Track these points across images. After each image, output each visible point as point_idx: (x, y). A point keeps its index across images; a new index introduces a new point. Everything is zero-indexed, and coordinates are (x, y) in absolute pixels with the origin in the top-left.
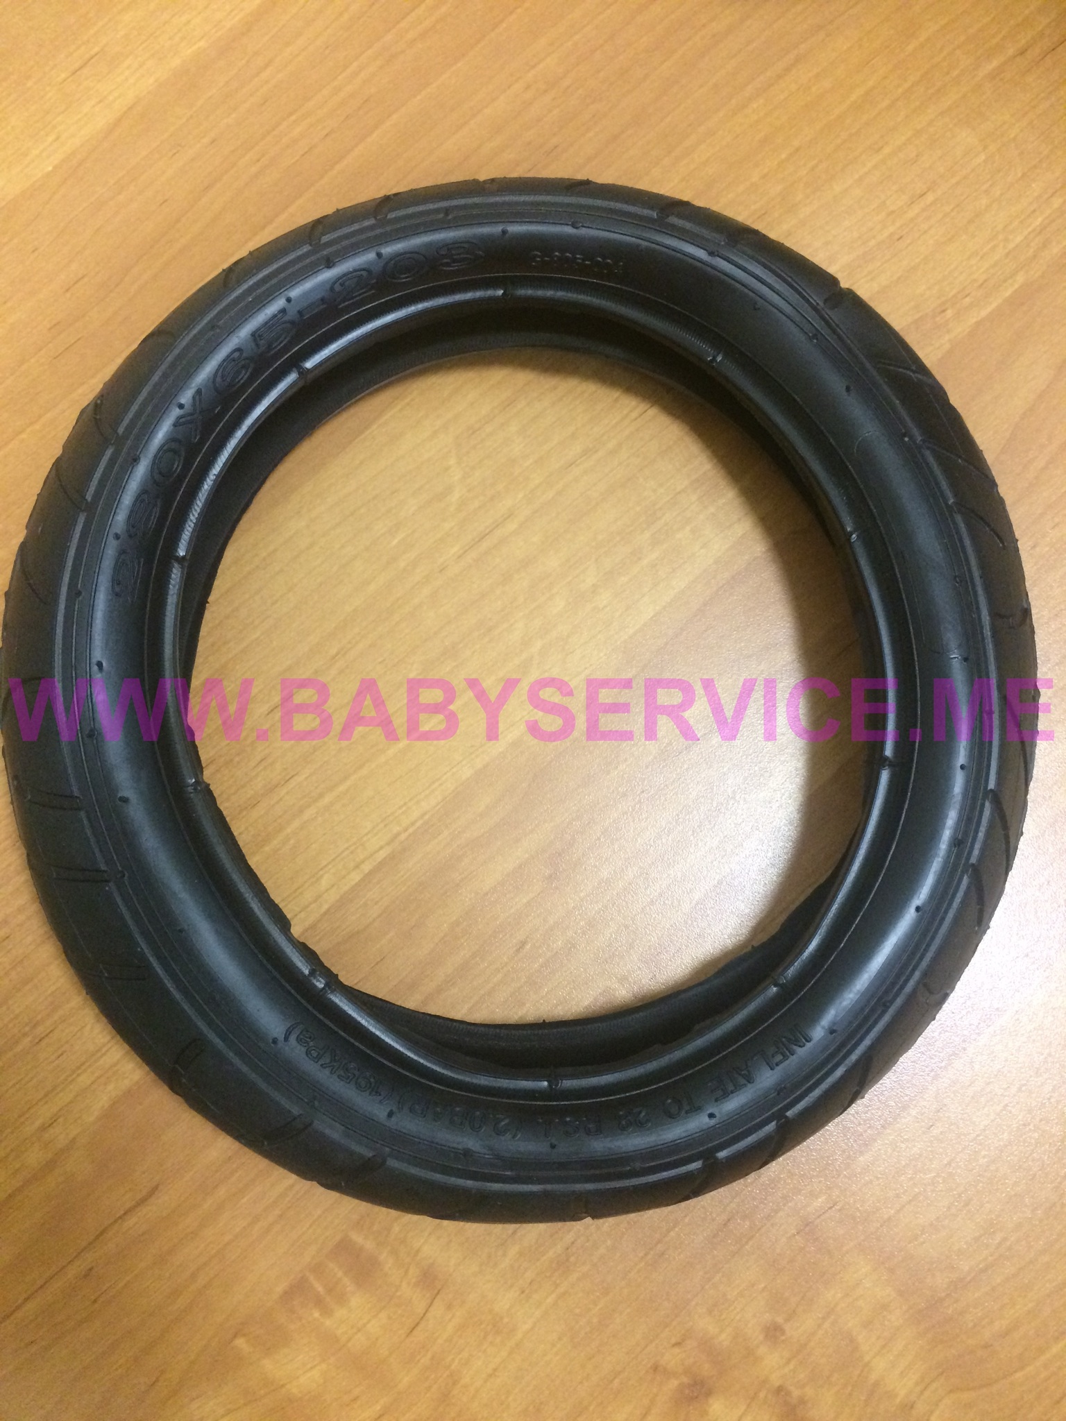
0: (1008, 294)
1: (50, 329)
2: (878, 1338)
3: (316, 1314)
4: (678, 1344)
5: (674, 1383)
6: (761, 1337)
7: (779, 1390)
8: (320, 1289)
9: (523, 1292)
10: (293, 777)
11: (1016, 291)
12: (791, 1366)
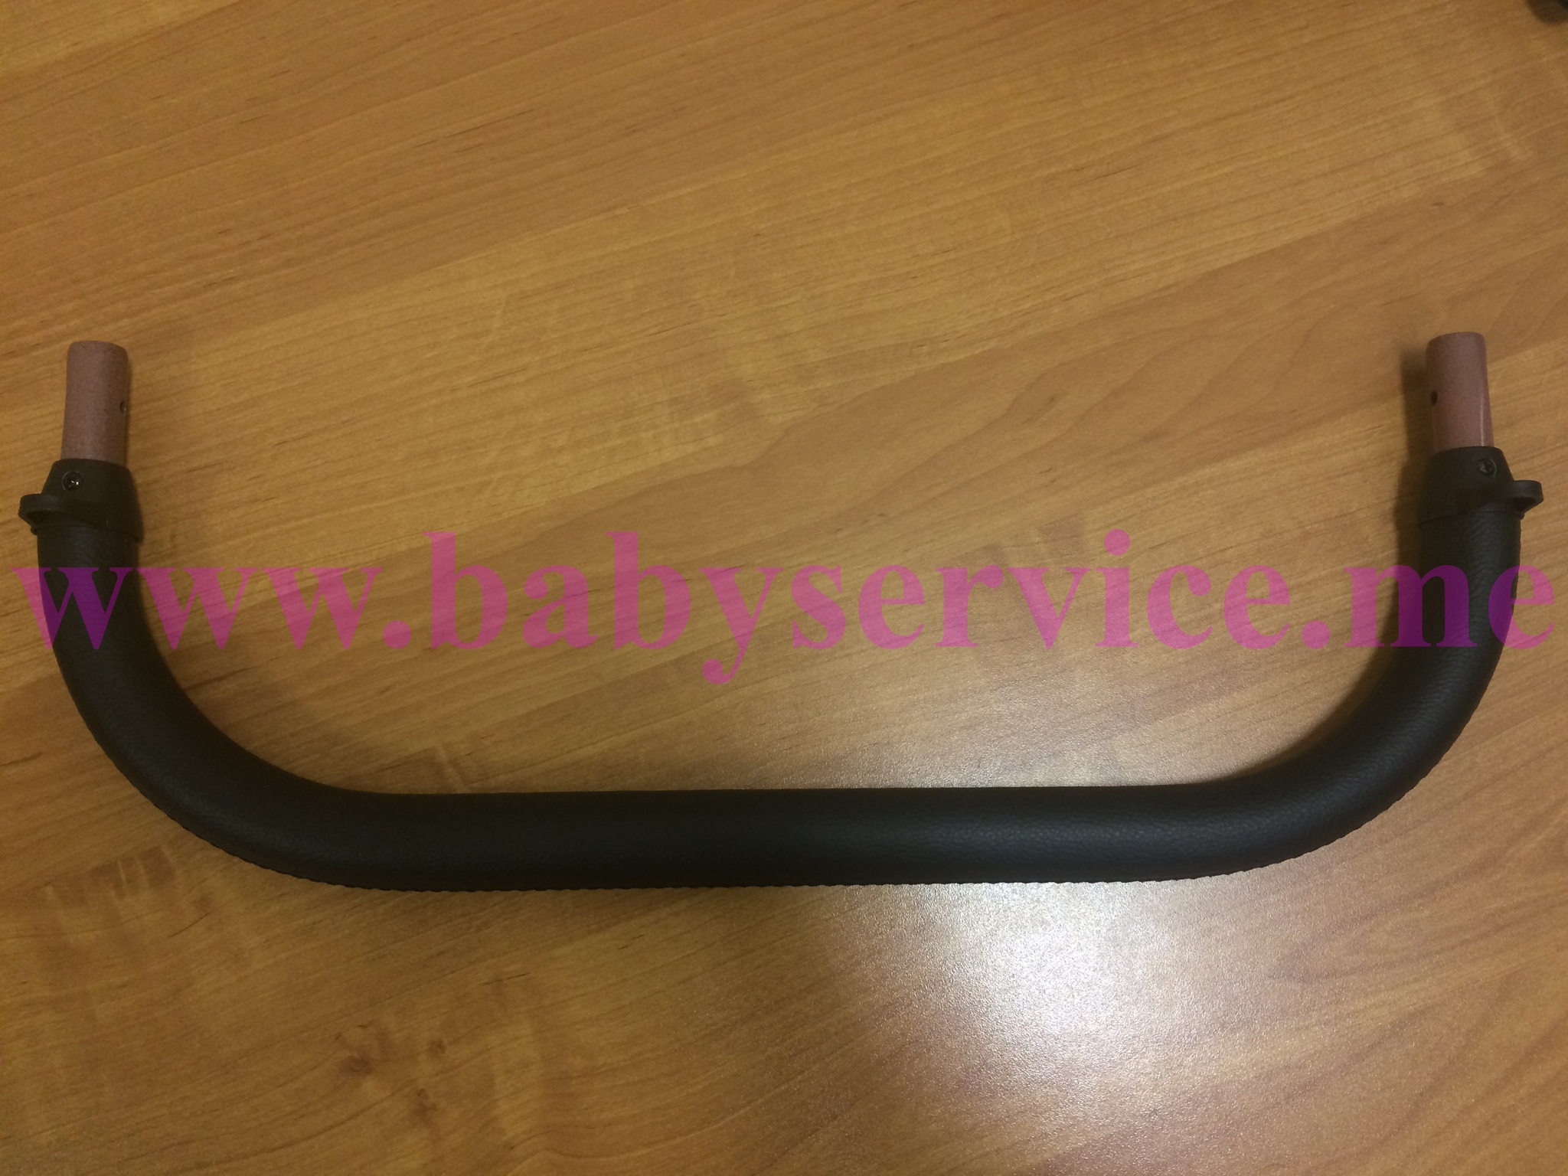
0: (976, 352)
1: (248, 100)
2: (512, 1085)
3: (112, 893)
4: (363, 1027)
5: (347, 1054)
6: (426, 1048)
7: (421, 1093)
8: (123, 877)
9: (268, 941)
10: (272, 498)
11: (984, 352)
12: (438, 1078)
